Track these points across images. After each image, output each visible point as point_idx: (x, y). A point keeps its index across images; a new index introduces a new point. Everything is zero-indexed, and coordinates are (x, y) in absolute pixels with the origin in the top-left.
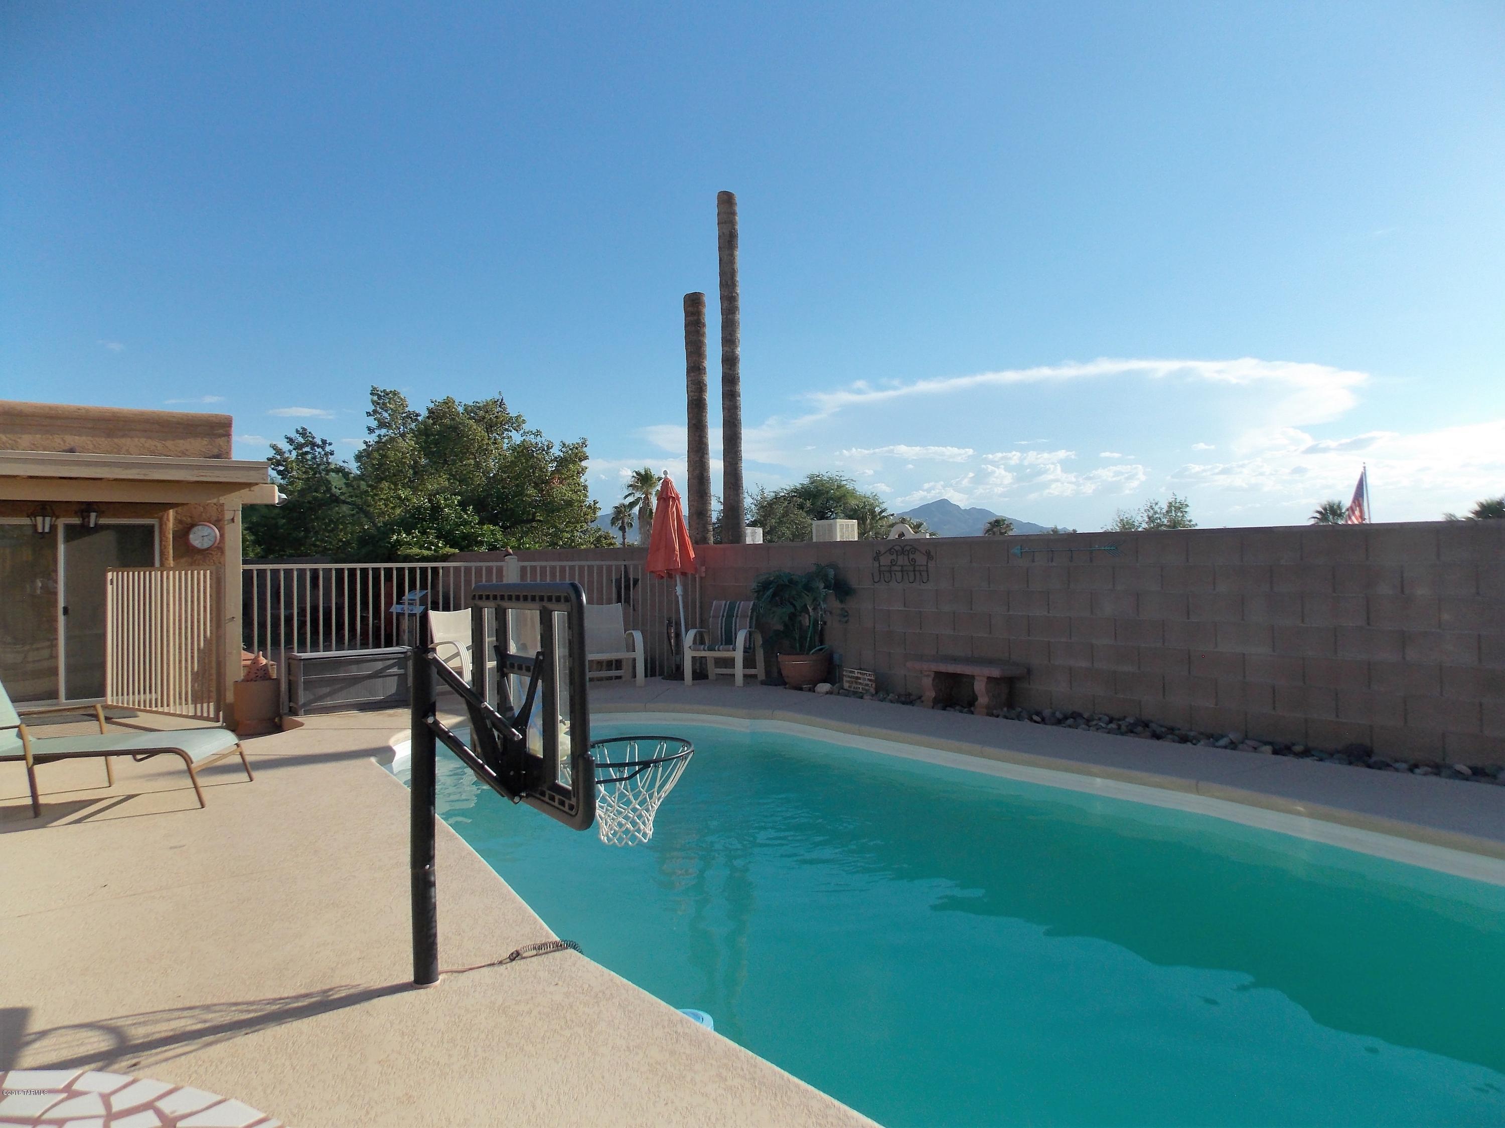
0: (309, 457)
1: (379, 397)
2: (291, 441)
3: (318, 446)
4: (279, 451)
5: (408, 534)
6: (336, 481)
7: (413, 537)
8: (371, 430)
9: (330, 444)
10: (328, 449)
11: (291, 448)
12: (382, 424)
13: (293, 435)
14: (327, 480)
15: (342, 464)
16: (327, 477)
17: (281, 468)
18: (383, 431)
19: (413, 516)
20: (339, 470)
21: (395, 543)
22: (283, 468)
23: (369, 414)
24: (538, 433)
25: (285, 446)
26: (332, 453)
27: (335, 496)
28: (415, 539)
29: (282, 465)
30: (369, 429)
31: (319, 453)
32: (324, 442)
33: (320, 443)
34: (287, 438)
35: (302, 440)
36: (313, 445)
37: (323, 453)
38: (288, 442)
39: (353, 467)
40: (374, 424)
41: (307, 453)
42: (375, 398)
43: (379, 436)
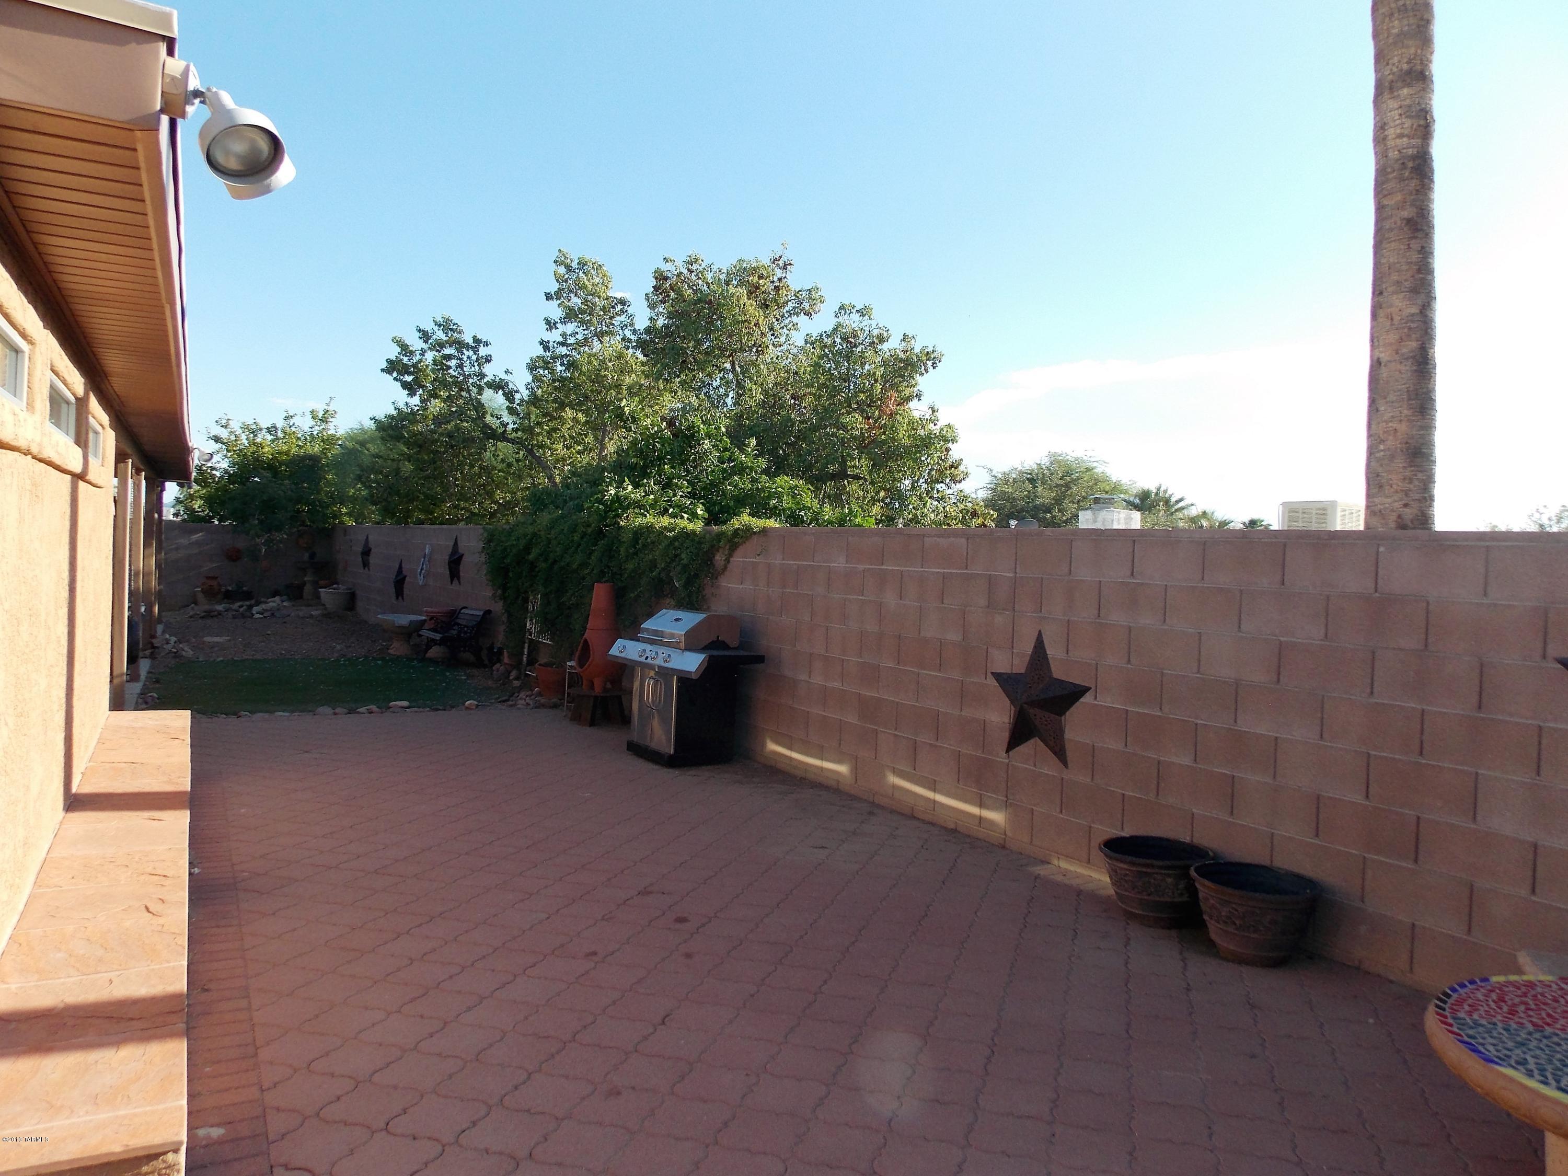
0: (453, 363)
1: (569, 268)
2: (425, 336)
3: (468, 347)
4: (405, 348)
5: (636, 486)
6: (494, 400)
7: (647, 494)
8: (551, 325)
9: (486, 344)
10: (483, 351)
11: (425, 346)
12: (571, 315)
13: (429, 326)
14: (479, 402)
15: (503, 376)
16: (479, 397)
17: (409, 378)
18: (570, 327)
19: (641, 453)
20: (498, 386)
21: (613, 501)
22: (412, 377)
23: (548, 297)
24: (864, 312)
25: (416, 344)
26: (488, 359)
27: (491, 428)
28: (652, 497)
29: (409, 374)
30: (548, 322)
31: (469, 357)
32: (477, 341)
33: (470, 341)
34: (420, 331)
35: (440, 335)
36: (460, 345)
37: (474, 357)
38: (420, 338)
39: (521, 381)
40: (555, 311)
41: (449, 357)
42: (562, 270)
43: (564, 335)
